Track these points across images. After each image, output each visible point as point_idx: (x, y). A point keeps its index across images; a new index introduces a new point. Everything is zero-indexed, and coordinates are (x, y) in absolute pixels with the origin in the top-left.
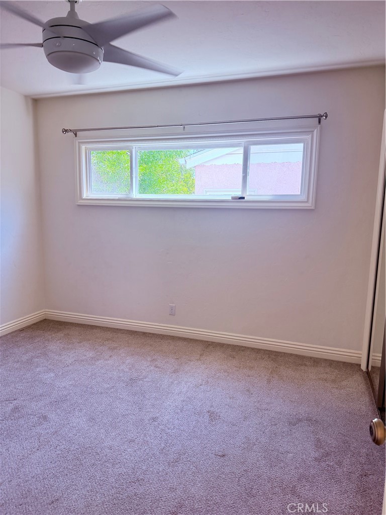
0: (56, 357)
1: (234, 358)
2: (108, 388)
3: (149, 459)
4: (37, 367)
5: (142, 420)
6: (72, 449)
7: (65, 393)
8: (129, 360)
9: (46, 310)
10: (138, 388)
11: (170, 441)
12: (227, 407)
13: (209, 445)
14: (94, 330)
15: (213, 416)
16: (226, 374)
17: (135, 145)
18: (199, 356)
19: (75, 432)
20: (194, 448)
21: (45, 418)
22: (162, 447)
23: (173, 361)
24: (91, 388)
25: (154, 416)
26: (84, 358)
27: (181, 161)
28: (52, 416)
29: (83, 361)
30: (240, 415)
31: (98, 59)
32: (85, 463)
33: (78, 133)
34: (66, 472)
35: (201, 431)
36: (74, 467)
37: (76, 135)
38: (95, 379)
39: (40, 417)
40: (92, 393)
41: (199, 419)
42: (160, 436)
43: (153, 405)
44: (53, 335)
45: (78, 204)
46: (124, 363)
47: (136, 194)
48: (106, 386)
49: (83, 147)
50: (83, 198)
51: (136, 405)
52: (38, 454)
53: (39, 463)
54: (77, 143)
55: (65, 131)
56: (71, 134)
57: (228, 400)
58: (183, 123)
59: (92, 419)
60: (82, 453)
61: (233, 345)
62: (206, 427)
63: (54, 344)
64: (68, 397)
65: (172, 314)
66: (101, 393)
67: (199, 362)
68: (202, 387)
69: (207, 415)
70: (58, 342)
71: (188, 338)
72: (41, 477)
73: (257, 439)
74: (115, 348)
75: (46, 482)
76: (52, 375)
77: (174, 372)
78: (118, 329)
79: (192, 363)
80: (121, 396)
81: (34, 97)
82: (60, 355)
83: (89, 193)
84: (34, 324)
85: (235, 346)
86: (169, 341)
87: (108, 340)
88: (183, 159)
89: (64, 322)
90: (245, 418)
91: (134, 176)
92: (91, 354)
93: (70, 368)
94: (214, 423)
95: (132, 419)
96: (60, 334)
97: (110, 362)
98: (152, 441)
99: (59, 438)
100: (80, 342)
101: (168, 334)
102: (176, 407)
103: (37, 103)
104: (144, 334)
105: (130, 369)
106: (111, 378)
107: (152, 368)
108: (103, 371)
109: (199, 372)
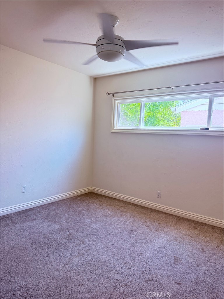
0: (94, 212)
1: (196, 229)
2: (117, 232)
3: (135, 275)
4: (83, 215)
5: (134, 253)
6: (94, 260)
7: (95, 231)
8: (131, 220)
9: (92, 187)
10: (134, 236)
11: (148, 268)
12: (187, 256)
13: (172, 276)
14: (115, 201)
15: (177, 260)
16: (189, 237)
17: (144, 100)
18: (173, 224)
19: (97, 252)
20: (162, 276)
21: (83, 242)
22: (143, 271)
23: (157, 224)
24: (109, 231)
25: (141, 253)
26: (108, 214)
27: (173, 109)
28: (87, 242)
29: (107, 216)
30: (195, 262)
31: (123, 53)
32: (99, 269)
33: (115, 95)
34: (89, 271)
35: (168, 267)
36: (93, 270)
37: (113, 96)
38: (111, 226)
39: (80, 241)
40: (109, 234)
41: (168, 260)
42: (143, 264)
43: (141, 247)
44: (94, 200)
45: (112, 132)
46: (128, 221)
47: (142, 127)
48: (117, 231)
49: (117, 102)
50: (115, 129)
51: (131, 244)
52: (77, 259)
53: (77, 263)
54: (114, 99)
55: (108, 94)
56: (111, 95)
57: (188, 252)
58: (172, 86)
59: (106, 247)
60: (99, 263)
61: (197, 221)
62: (171, 265)
63: (94, 205)
64: (96, 234)
65: (159, 197)
66: (114, 235)
67: (173, 228)
68: (172, 242)
69: (173, 258)
70: (96, 204)
71: (168, 213)
72: (76, 271)
73: (204, 279)
74: (124, 212)
75: (78, 274)
76: (90, 221)
77: (157, 231)
78: (127, 202)
79: (168, 228)
80: (124, 238)
81: (94, 77)
82: (96, 211)
83: (117, 126)
84: (85, 194)
85: (198, 222)
86: (156, 213)
87: (121, 207)
88: (174, 107)
89: (100, 195)
90: (198, 265)
91: (142, 117)
92: (111, 213)
93: (100, 218)
94: (177, 264)
95: (128, 252)
96: (97, 201)
97: (121, 219)
98: (138, 266)
99: (88, 253)
100: (107, 206)
101: (156, 209)
102: (155, 250)
103: (96, 80)
104: (142, 207)
105: (131, 224)
106: (120, 228)
107: (144, 226)
108: (116, 223)
109: (172, 233)
